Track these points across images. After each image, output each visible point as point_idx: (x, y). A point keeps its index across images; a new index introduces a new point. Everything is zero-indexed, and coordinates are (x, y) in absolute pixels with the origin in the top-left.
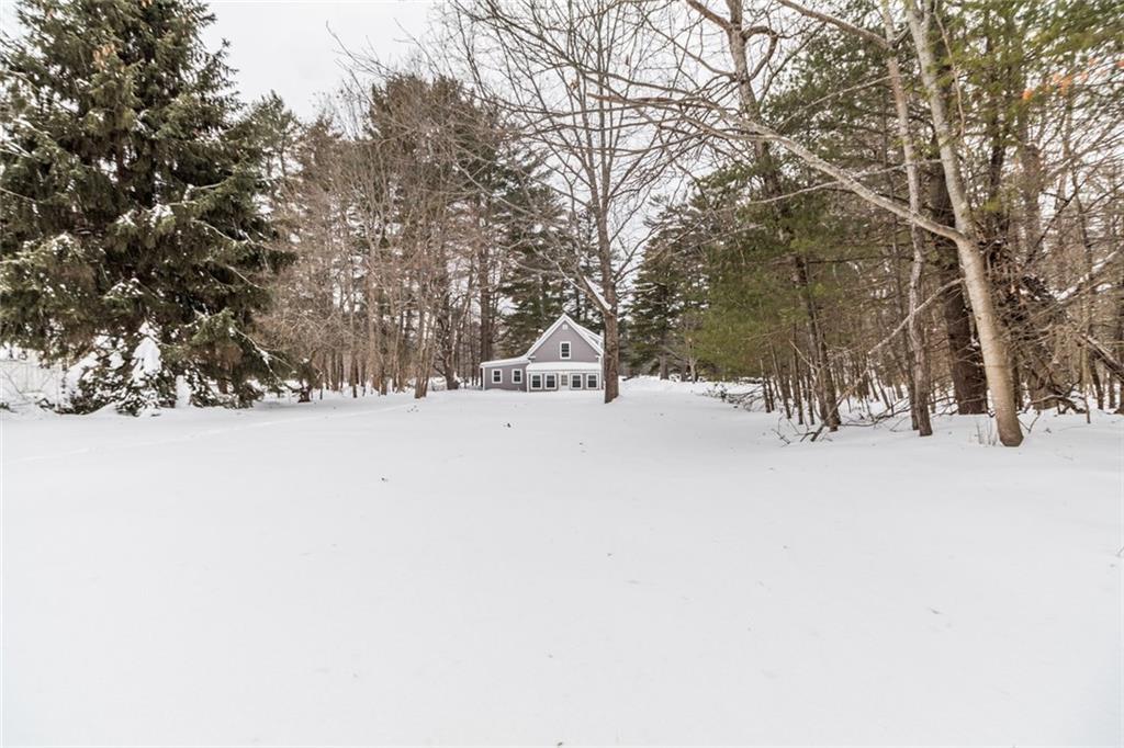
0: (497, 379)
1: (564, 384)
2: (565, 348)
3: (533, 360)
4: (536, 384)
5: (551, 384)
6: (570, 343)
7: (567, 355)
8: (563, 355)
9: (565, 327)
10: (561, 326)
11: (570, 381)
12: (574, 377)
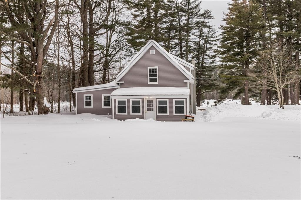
0: (88, 104)
1: (150, 109)
2: (153, 73)
3: (122, 86)
4: (122, 109)
5: (136, 109)
6: (157, 67)
7: (155, 80)
8: (151, 80)
9: (153, 52)
10: (148, 51)
11: (156, 106)
12: (160, 102)
